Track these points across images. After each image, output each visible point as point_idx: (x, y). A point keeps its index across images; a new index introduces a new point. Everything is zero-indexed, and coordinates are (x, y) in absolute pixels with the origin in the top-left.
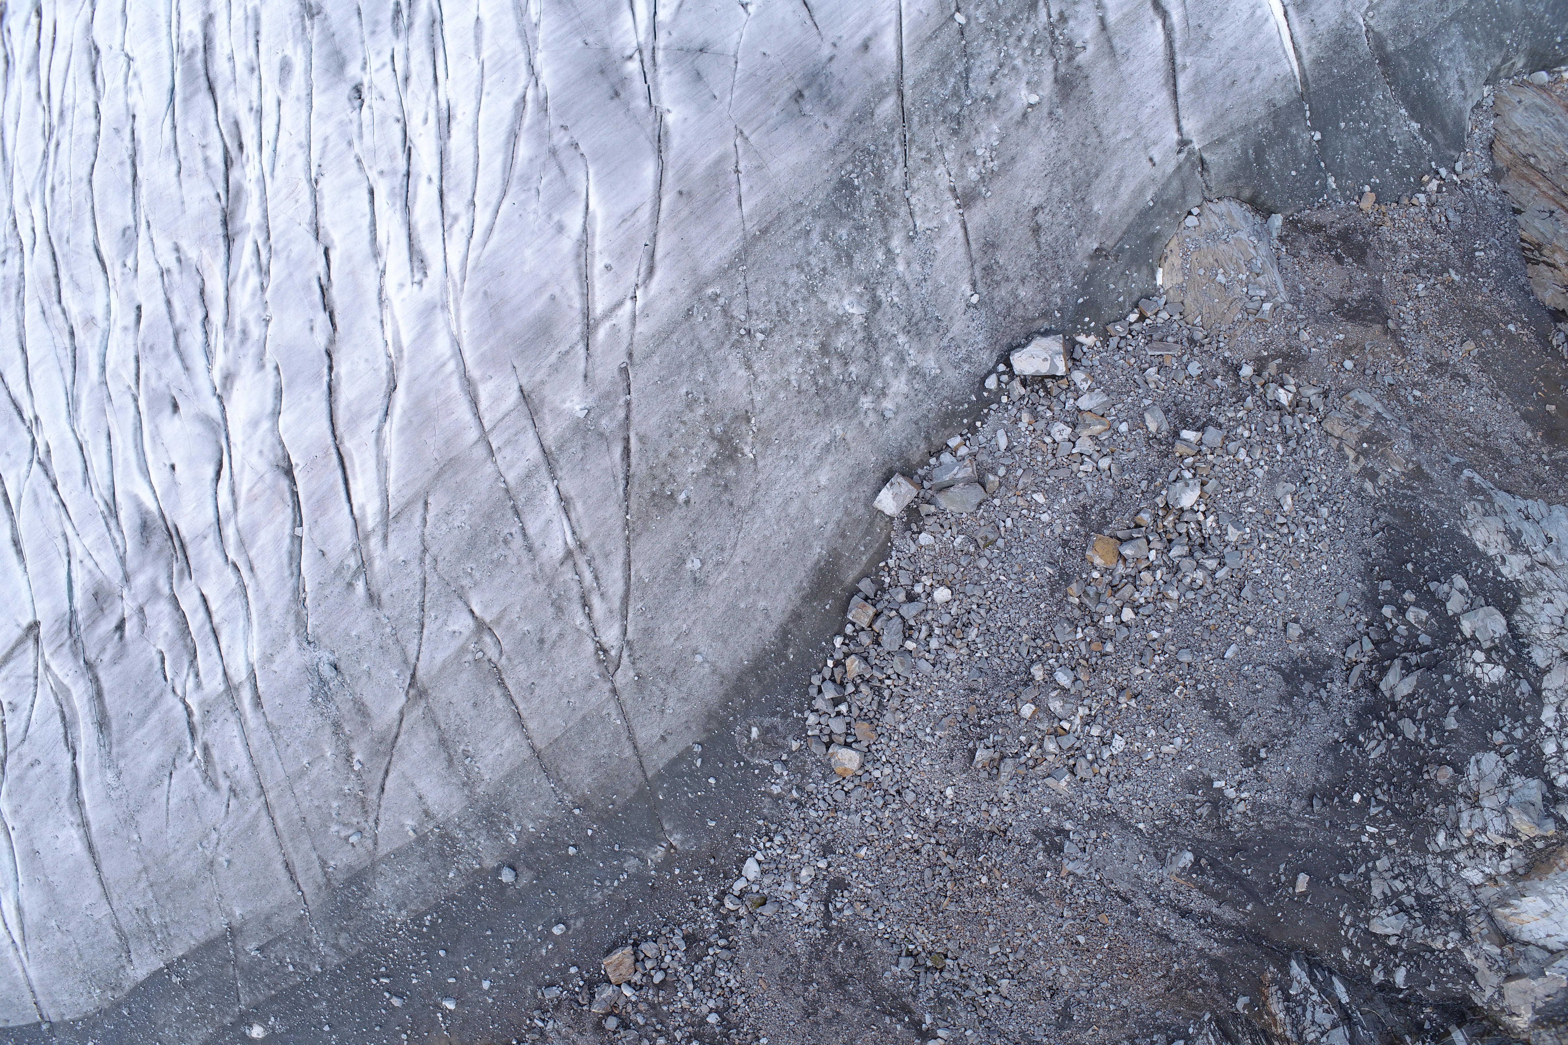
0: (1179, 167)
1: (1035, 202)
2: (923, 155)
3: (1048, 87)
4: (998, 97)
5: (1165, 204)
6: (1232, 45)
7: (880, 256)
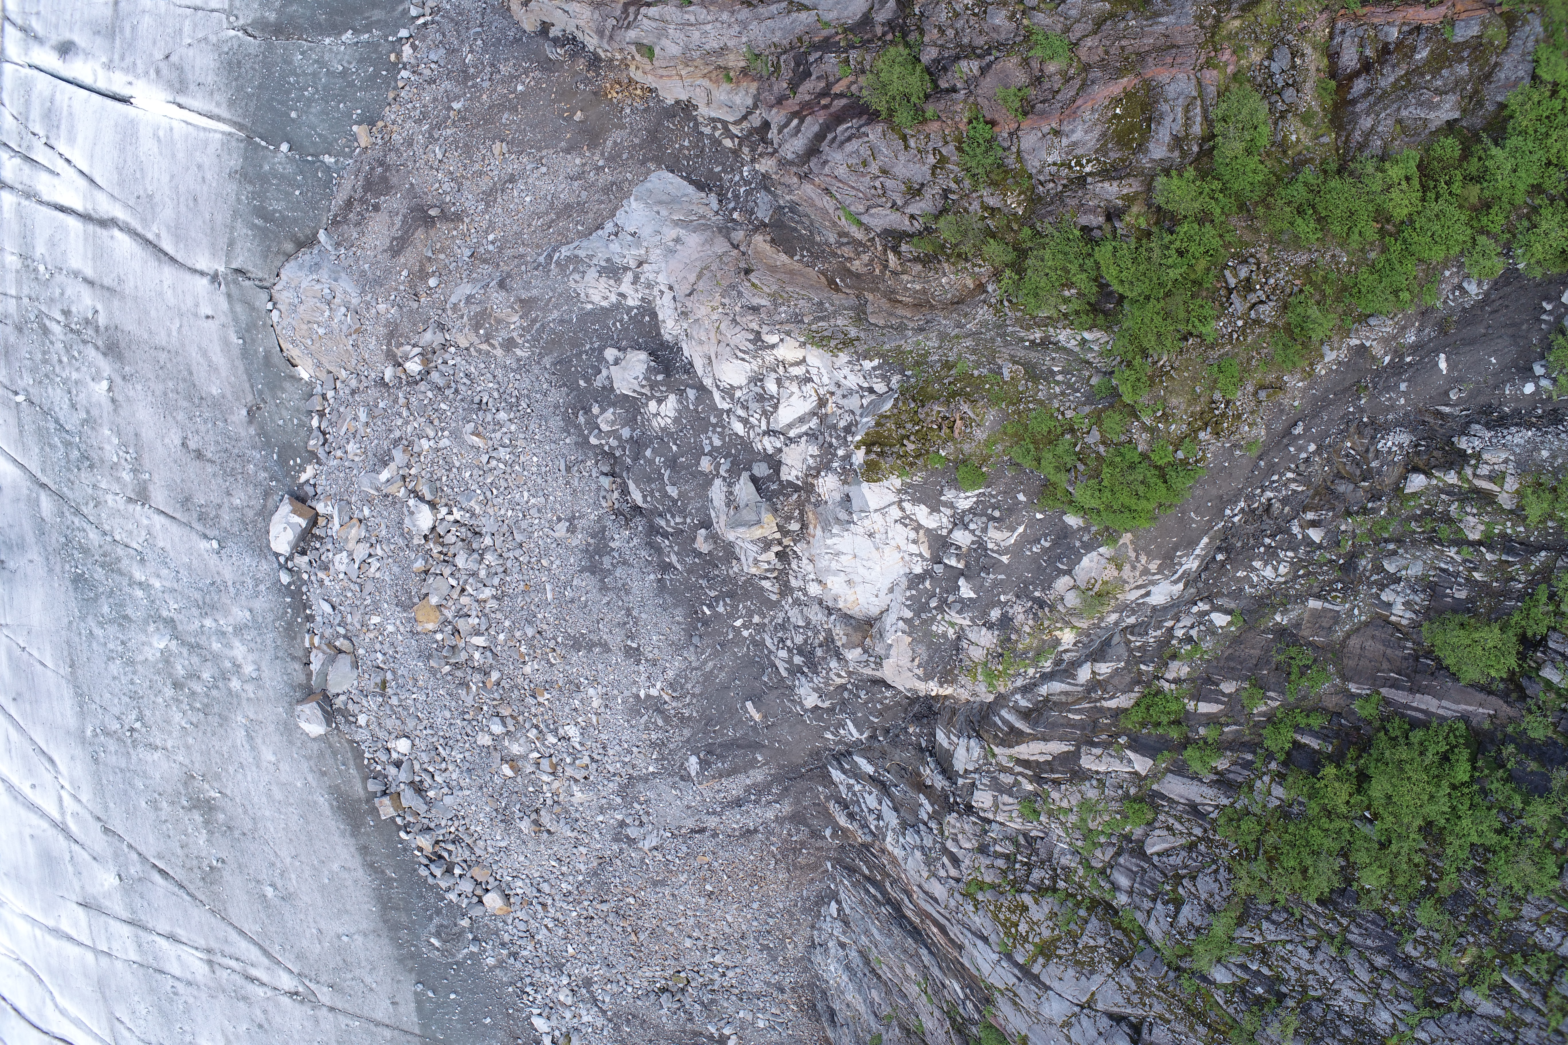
0: (229, 296)
1: (178, 442)
2: (92, 504)
3: (106, 366)
4: (88, 412)
5: (248, 330)
6: (168, 178)
7: (139, 593)
